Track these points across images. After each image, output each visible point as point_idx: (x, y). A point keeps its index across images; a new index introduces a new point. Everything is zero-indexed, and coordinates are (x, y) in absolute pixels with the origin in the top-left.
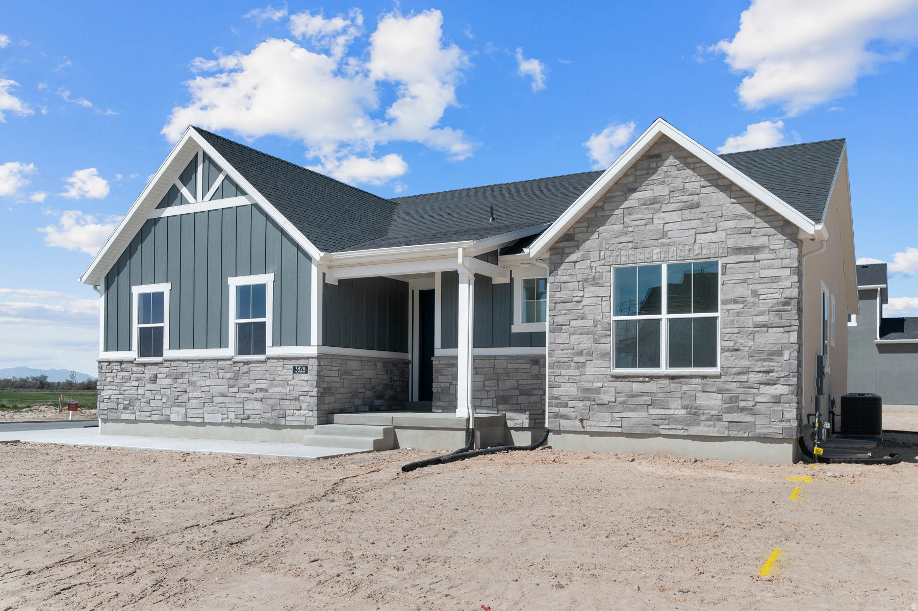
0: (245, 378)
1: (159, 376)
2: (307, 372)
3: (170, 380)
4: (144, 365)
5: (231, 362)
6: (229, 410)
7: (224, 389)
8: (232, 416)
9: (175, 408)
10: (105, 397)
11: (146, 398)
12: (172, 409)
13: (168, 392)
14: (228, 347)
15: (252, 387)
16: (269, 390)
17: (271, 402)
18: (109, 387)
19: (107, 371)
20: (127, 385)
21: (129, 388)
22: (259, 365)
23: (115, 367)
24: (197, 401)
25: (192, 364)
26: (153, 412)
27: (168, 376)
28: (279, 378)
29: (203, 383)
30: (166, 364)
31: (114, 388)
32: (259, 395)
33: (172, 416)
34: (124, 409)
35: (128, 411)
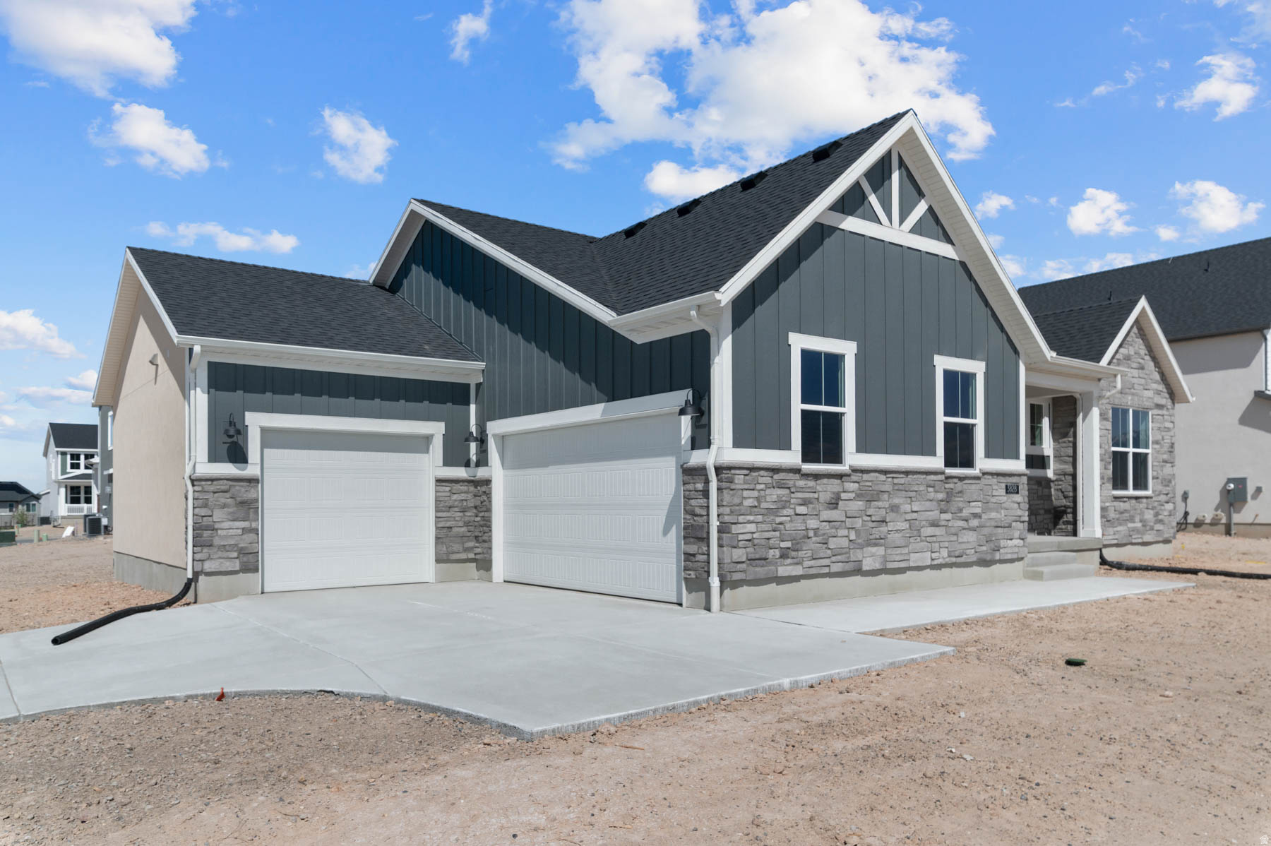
0: (959, 499)
1: (843, 495)
2: (1018, 492)
3: (861, 503)
4: (817, 477)
5: (941, 477)
6: (942, 544)
7: (935, 514)
8: (944, 553)
9: (870, 548)
10: (741, 537)
11: (824, 534)
12: (865, 549)
13: (858, 523)
14: (936, 456)
15: (965, 513)
16: (983, 515)
17: (986, 531)
18: (751, 518)
19: (745, 486)
20: (785, 512)
21: (789, 518)
22: (972, 482)
23: (760, 480)
24: (900, 535)
25: (893, 478)
26: (834, 559)
27: (859, 496)
28: (993, 500)
29: (907, 507)
30: (852, 477)
31: (760, 518)
32: (974, 523)
33: (864, 562)
34: (781, 557)
35: (789, 561)
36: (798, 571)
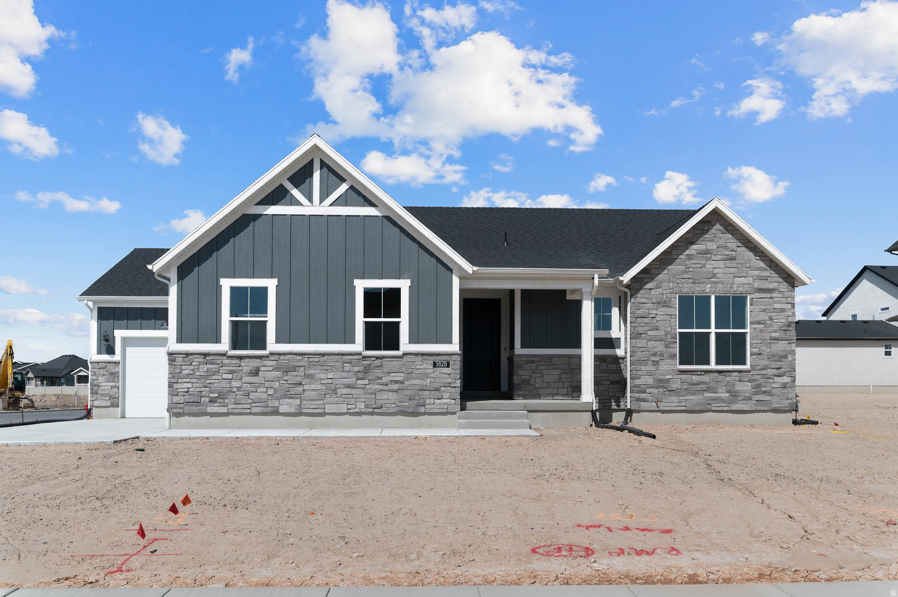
0: (377, 371)
1: (262, 369)
2: (448, 366)
3: (278, 373)
4: (240, 358)
5: (360, 357)
6: (357, 400)
7: (352, 380)
8: (362, 406)
9: (286, 400)
10: (180, 390)
11: (245, 390)
12: (281, 400)
13: (276, 385)
14: (355, 343)
15: (384, 380)
16: (406, 382)
17: (407, 392)
18: (187, 380)
19: (184, 363)
20: (214, 377)
21: (218, 381)
22: (394, 360)
23: (195, 360)
24: (316, 392)
25: (309, 358)
26: (254, 405)
27: (276, 369)
28: (417, 372)
29: (323, 376)
30: (272, 358)
31: (194, 380)
32: (395, 387)
33: (281, 408)
34: (210, 402)
35: (217, 404)
36: (224, 410)
